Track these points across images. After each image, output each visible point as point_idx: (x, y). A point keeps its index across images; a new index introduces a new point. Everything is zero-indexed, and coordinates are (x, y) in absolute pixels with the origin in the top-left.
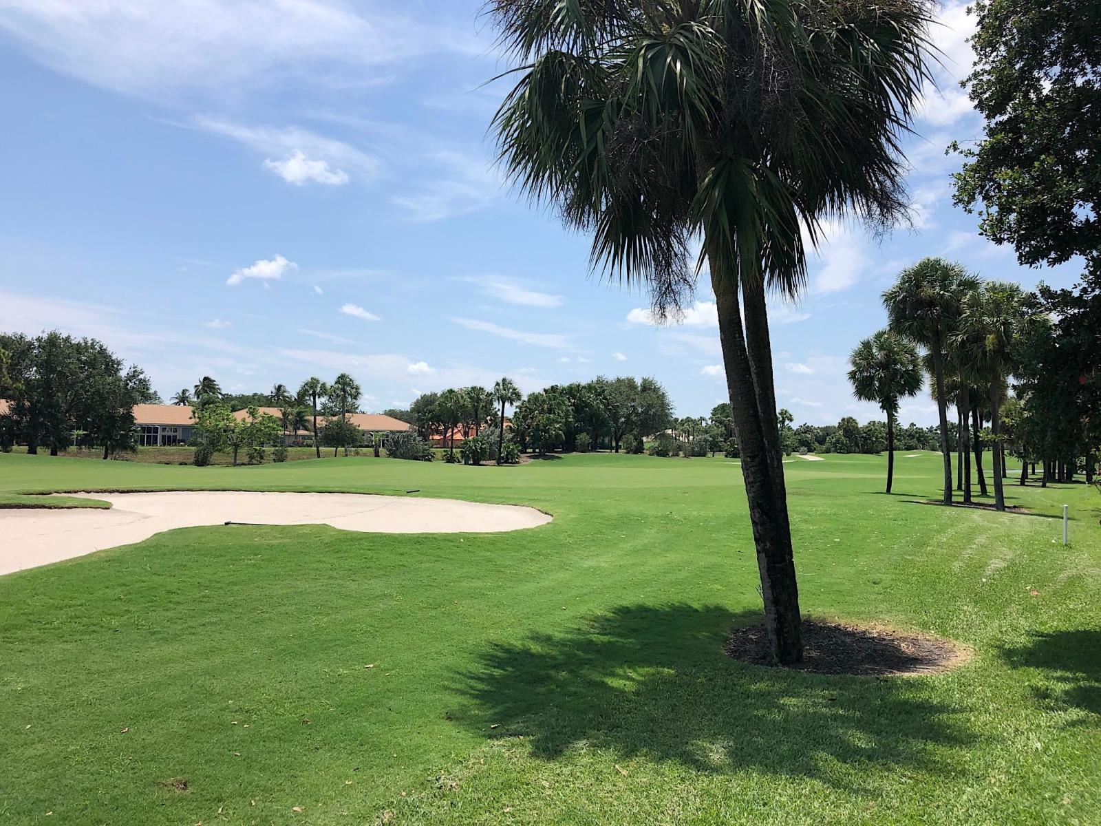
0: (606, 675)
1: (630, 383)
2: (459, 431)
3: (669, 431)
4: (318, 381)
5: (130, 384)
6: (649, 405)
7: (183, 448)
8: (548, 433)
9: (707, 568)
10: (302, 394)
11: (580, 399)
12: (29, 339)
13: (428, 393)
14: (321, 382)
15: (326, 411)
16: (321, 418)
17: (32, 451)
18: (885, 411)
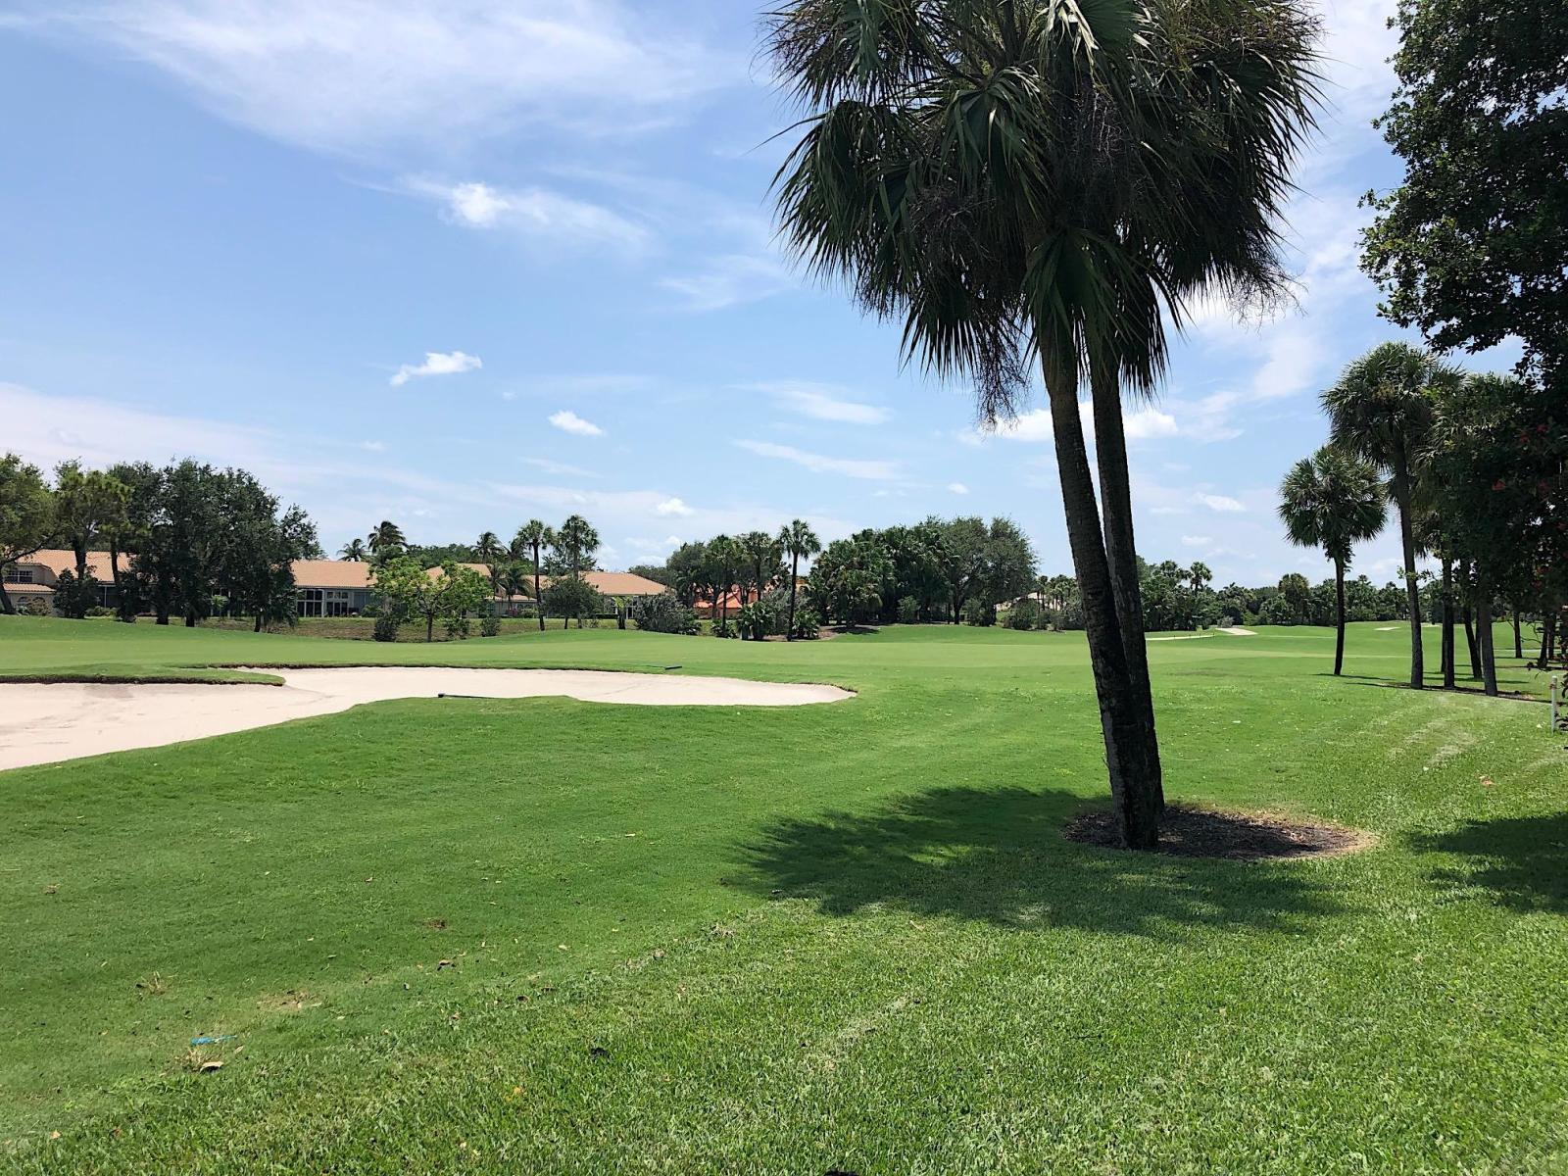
0: (911, 852)
1: (976, 526)
2: (735, 596)
3: (1034, 596)
4: (540, 526)
5: (289, 531)
6: (1002, 558)
7: (357, 619)
8: (859, 596)
9: (1056, 751)
10: (517, 547)
11: (904, 549)
12: (155, 470)
13: (691, 543)
14: (545, 527)
15: (552, 568)
16: (545, 577)
17: (163, 621)
18: (1332, 560)
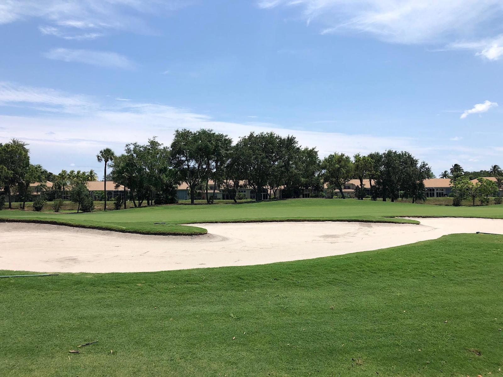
5: (422, 170)
7: (447, 198)
12: (380, 154)
17: (384, 200)
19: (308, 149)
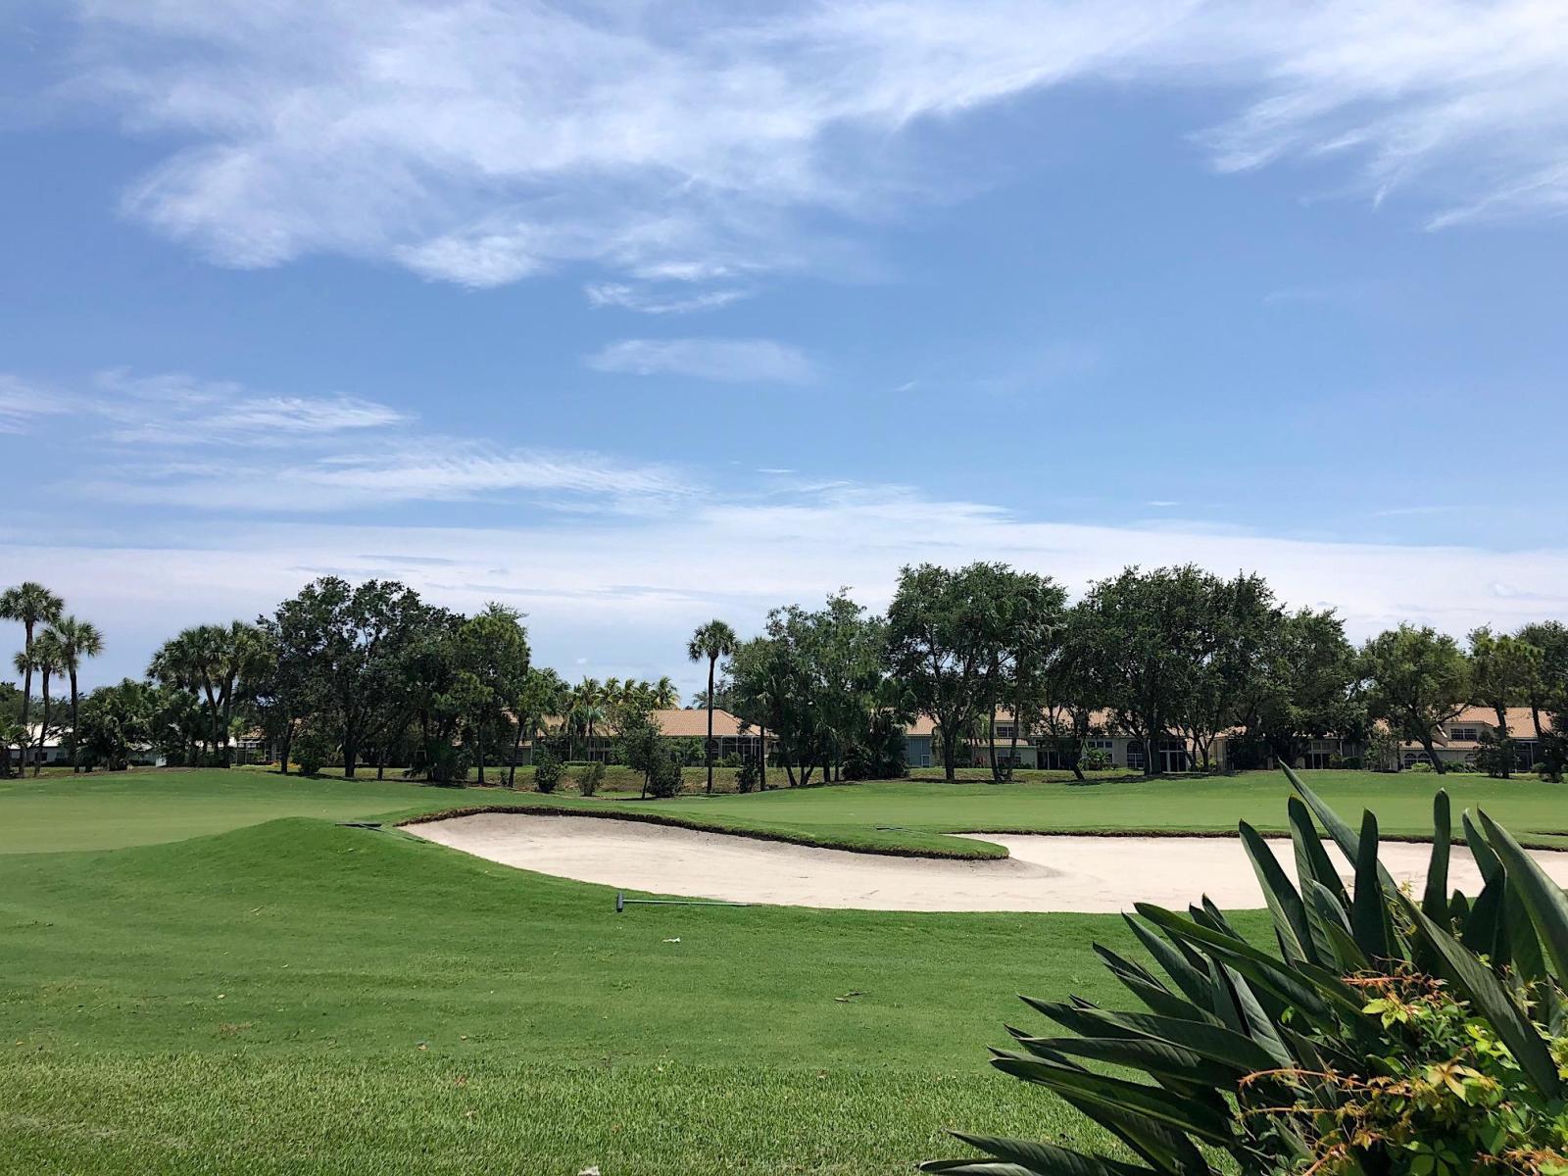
19: (1310, 613)
